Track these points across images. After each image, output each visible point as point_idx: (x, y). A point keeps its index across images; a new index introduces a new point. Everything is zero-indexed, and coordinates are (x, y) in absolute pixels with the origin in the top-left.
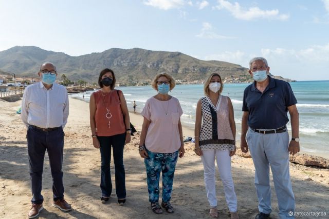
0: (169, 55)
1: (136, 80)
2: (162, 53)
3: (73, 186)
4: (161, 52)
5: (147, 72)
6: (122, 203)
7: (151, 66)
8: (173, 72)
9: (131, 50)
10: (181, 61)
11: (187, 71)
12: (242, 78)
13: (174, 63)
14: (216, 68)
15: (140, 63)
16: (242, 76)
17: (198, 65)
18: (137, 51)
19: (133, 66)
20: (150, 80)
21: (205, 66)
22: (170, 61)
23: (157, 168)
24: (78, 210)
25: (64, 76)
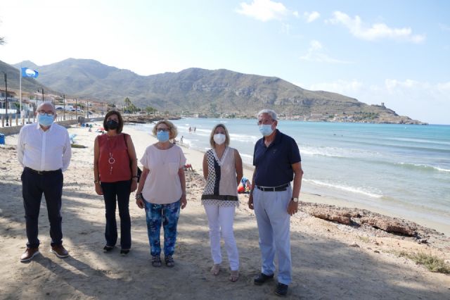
0: (264, 80)
1: (220, 111)
2: (255, 78)
3: (83, 233)
4: (254, 76)
5: (234, 101)
6: (123, 254)
7: (240, 94)
8: (268, 102)
9: (216, 70)
10: (279, 89)
11: (286, 103)
12: (356, 116)
13: (270, 91)
14: (324, 101)
15: (226, 89)
16: (358, 113)
17: (301, 96)
18: (223, 72)
19: (217, 93)
20: (238, 112)
21: (309, 97)
22: (265, 88)
23: (155, 219)
24: (75, 258)
25: (128, 101)
